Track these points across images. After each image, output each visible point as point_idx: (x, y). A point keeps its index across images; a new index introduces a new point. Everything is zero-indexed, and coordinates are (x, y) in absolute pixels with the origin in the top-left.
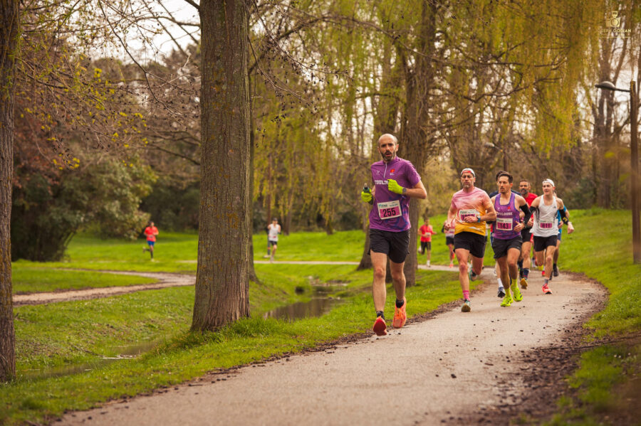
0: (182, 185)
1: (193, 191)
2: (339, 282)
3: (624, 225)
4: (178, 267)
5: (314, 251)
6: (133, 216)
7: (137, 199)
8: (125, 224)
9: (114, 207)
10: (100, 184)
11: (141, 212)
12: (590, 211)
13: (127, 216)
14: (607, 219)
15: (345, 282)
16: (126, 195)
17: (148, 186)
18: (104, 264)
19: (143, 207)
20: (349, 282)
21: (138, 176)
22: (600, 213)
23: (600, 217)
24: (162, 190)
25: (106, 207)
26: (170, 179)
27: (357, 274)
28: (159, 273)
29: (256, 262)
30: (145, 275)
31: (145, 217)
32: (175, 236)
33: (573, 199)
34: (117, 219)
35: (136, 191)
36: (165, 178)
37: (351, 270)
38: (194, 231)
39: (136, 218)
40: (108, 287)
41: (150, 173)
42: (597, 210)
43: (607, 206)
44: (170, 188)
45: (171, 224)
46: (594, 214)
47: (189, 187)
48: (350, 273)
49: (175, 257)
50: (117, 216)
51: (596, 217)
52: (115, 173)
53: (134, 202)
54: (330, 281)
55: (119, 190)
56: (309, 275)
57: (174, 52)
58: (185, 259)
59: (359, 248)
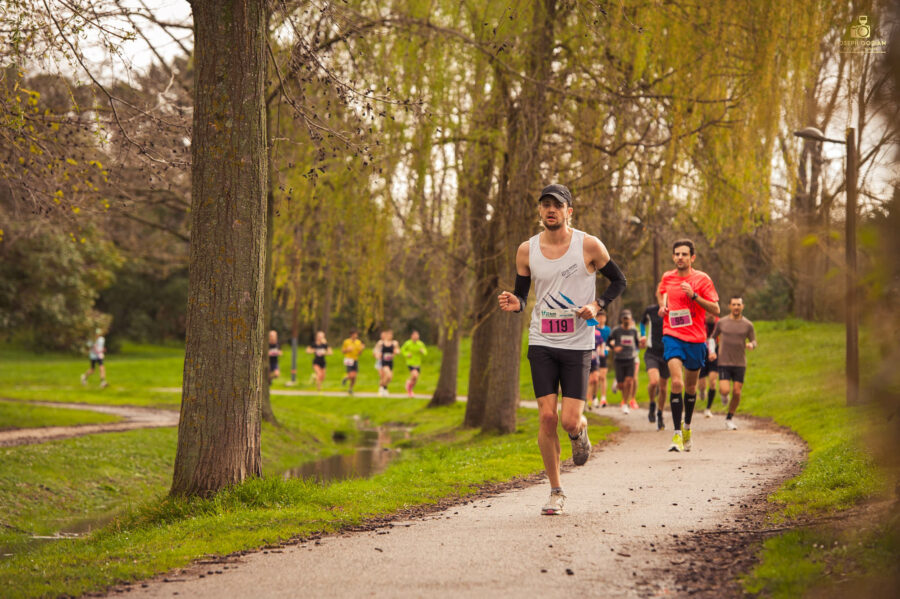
0: (161, 272)
1: (180, 282)
2: (400, 424)
3: (833, 345)
4: (153, 397)
5: (363, 377)
6: (84, 319)
7: (92, 292)
8: (72, 331)
9: (55, 304)
10: (36, 268)
11: (97, 313)
12: (784, 324)
13: (75, 318)
14: (808, 337)
15: (409, 425)
16: (74, 286)
17: (108, 273)
18: (38, 392)
19: (101, 305)
20: (416, 425)
21: (94, 257)
22: (797, 328)
23: (798, 332)
24: (130, 281)
25: (44, 304)
26: (143, 262)
27: (428, 413)
28: (123, 406)
29: (274, 392)
30: (101, 409)
31: (104, 319)
32: (151, 349)
33: (758, 305)
34: (59, 322)
35: (90, 280)
36: (136, 261)
37: (418, 407)
38: (178, 343)
39: (89, 321)
40: (44, 427)
41: (112, 252)
42: (793, 322)
43: (809, 317)
44: (144, 276)
45: (144, 333)
46: (790, 328)
47: (174, 274)
48: (417, 412)
49: (149, 383)
50: (60, 317)
51: (792, 332)
52: (58, 252)
53: (87, 297)
54: (387, 424)
55: (64, 277)
56: (354, 414)
57: (153, 69)
58: (165, 386)
59: (431, 374)
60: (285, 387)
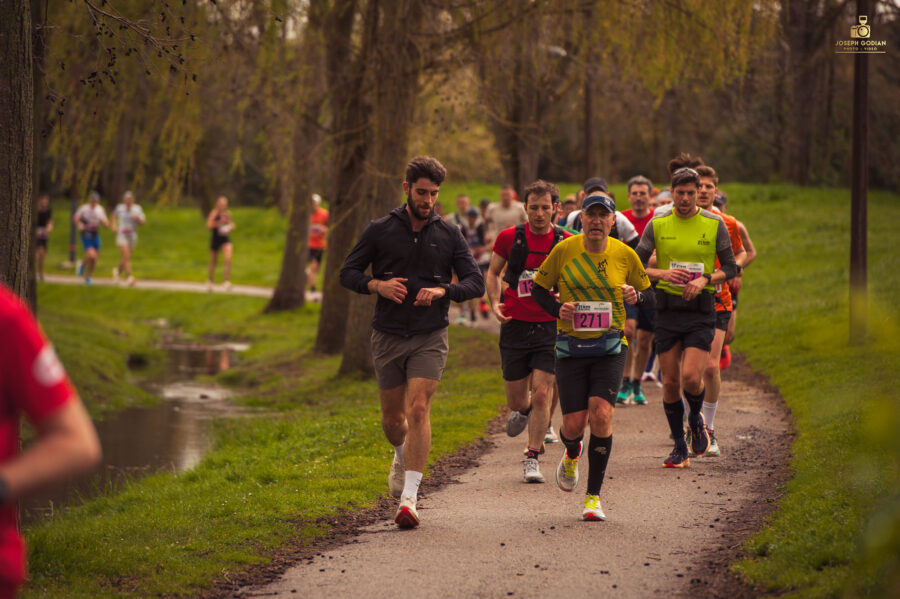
3: (835, 227)
5: (173, 255)
12: (767, 190)
14: (800, 213)
15: (238, 339)
20: (246, 339)
22: (785, 197)
23: (785, 205)
27: (264, 322)
37: (252, 310)
42: (777, 189)
43: (802, 180)
46: (774, 198)
48: (250, 319)
51: (778, 205)
54: (207, 336)
56: (160, 316)
59: (270, 252)
60: (60, 269)
